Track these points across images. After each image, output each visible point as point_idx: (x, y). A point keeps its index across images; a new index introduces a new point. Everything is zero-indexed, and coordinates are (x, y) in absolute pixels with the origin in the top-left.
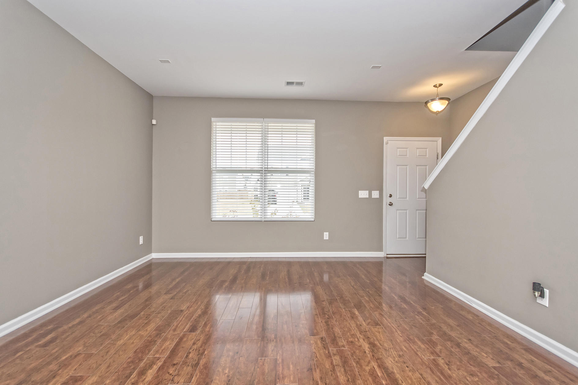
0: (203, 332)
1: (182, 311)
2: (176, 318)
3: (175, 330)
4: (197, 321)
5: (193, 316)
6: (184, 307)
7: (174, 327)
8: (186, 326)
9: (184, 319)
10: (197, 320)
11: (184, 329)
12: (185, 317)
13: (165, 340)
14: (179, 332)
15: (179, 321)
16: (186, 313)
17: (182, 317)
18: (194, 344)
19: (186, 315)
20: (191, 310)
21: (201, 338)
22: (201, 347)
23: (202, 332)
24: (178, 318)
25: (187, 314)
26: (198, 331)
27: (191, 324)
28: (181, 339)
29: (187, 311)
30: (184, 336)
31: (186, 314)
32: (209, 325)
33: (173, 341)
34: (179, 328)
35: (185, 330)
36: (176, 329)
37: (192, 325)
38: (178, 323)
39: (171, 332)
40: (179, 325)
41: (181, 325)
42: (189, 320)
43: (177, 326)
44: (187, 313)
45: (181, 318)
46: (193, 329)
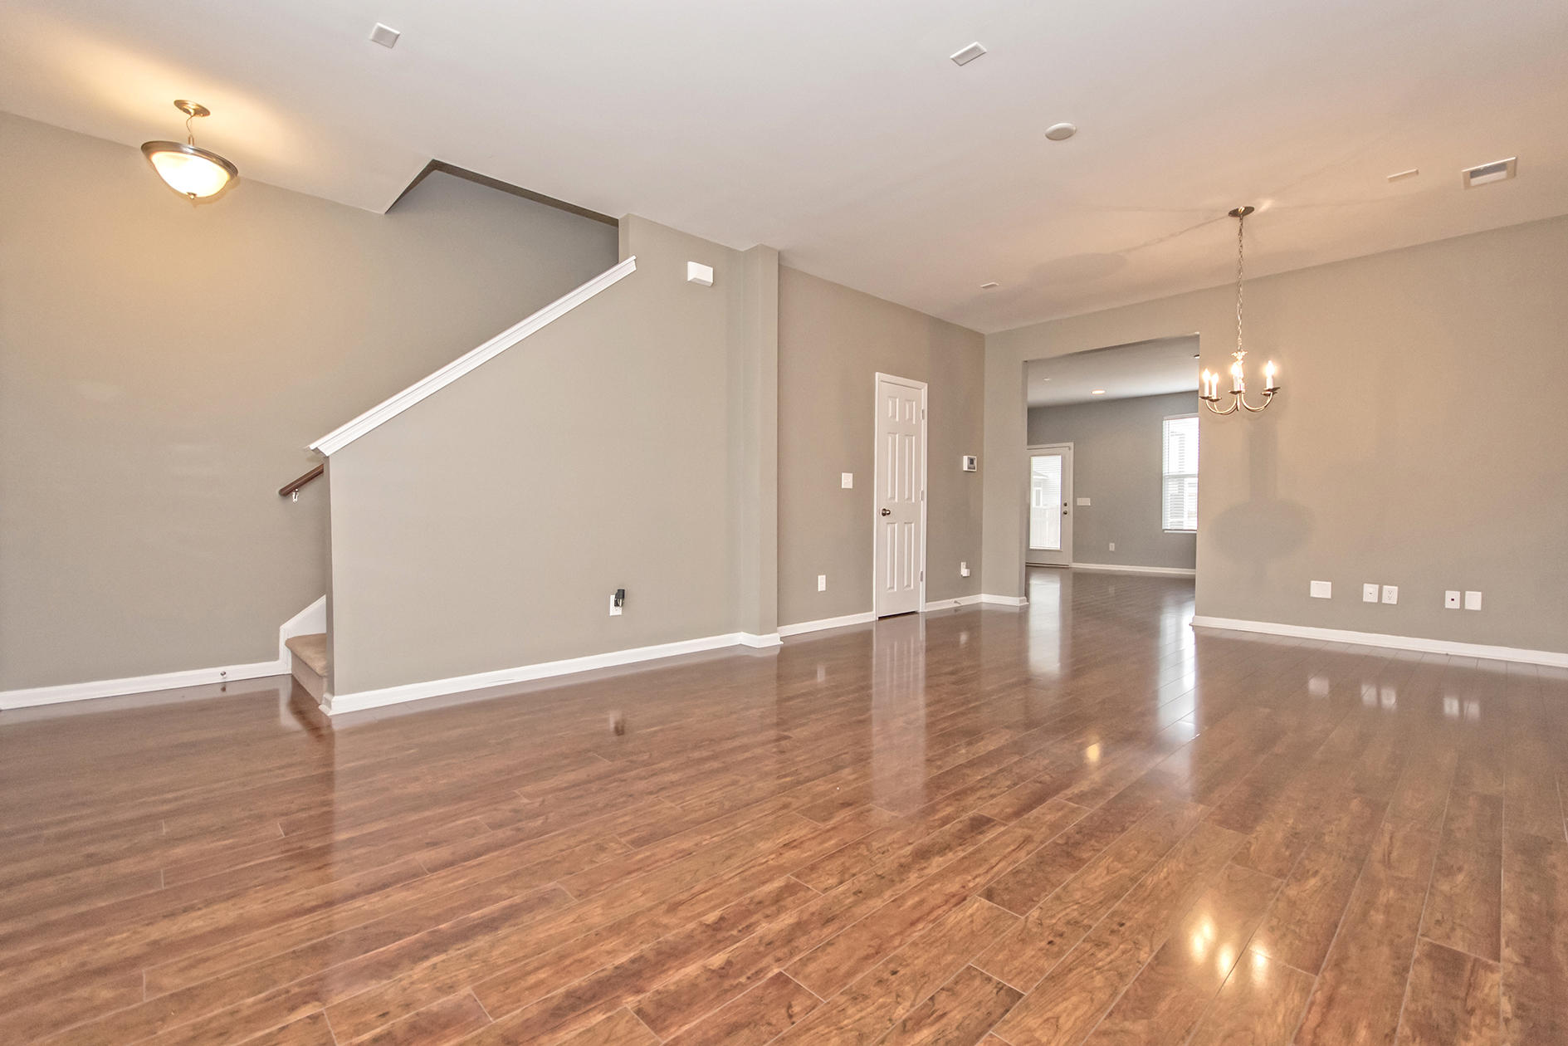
0: (961, 808)
1: (989, 895)
2: (1016, 873)
3: (1027, 840)
4: (961, 838)
5: (964, 858)
6: (978, 906)
7: (1030, 847)
8: (995, 839)
9: (993, 861)
10: (960, 841)
11: (1003, 833)
12: (986, 867)
13: (1054, 827)
14: (1020, 831)
15: (1010, 859)
16: (978, 880)
17: (995, 869)
18: (993, 796)
19: (981, 870)
20: (953, 886)
21: (975, 801)
22: (982, 787)
23: (965, 809)
24: (1009, 870)
25: (977, 872)
26: (971, 814)
27: (980, 837)
28: (1018, 814)
29: (971, 885)
30: (1008, 818)
31: (979, 875)
32: (936, 817)
33: (1037, 818)
34: (1015, 841)
35: (1003, 829)
36: (1024, 841)
37: (980, 833)
38: (1015, 855)
39: (1038, 838)
40: (1012, 847)
41: (1008, 845)
42: (978, 851)
43: (1019, 847)
44: (976, 877)
45: (999, 866)
46: (979, 824)
